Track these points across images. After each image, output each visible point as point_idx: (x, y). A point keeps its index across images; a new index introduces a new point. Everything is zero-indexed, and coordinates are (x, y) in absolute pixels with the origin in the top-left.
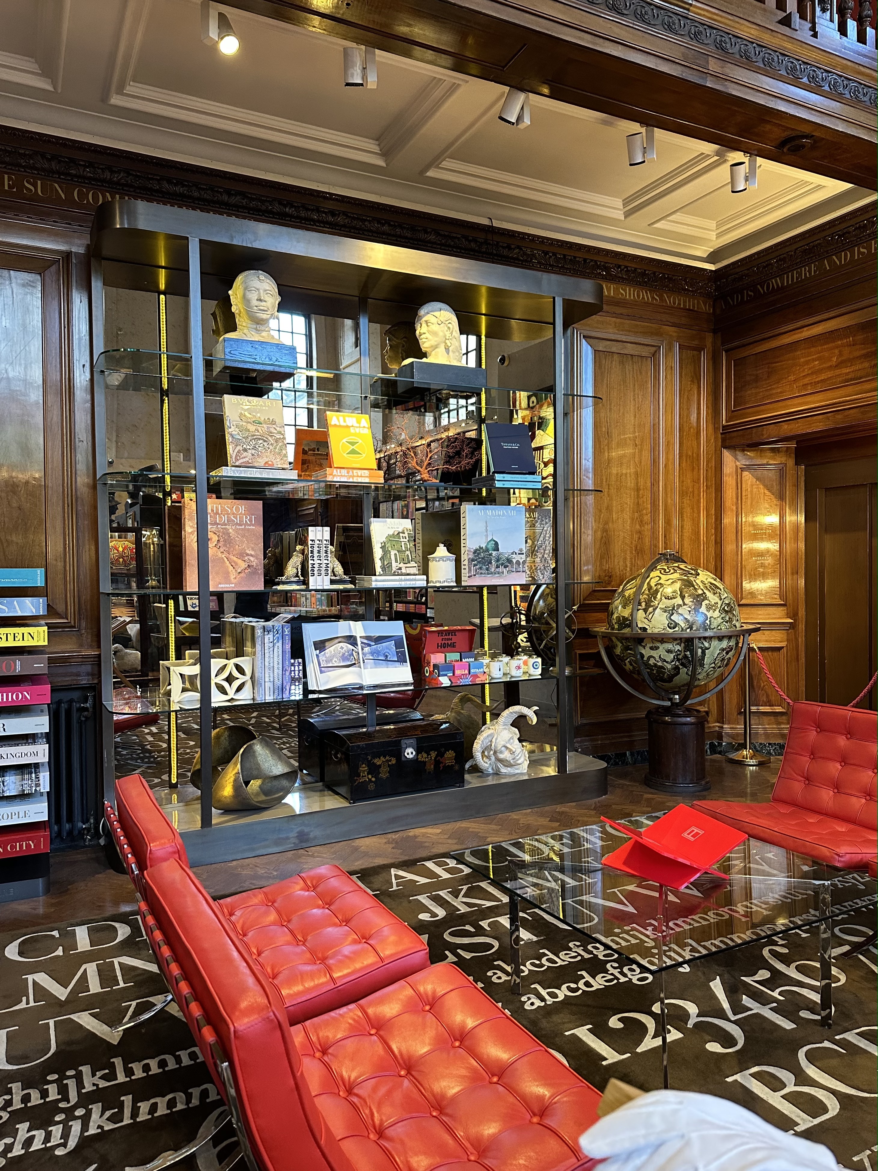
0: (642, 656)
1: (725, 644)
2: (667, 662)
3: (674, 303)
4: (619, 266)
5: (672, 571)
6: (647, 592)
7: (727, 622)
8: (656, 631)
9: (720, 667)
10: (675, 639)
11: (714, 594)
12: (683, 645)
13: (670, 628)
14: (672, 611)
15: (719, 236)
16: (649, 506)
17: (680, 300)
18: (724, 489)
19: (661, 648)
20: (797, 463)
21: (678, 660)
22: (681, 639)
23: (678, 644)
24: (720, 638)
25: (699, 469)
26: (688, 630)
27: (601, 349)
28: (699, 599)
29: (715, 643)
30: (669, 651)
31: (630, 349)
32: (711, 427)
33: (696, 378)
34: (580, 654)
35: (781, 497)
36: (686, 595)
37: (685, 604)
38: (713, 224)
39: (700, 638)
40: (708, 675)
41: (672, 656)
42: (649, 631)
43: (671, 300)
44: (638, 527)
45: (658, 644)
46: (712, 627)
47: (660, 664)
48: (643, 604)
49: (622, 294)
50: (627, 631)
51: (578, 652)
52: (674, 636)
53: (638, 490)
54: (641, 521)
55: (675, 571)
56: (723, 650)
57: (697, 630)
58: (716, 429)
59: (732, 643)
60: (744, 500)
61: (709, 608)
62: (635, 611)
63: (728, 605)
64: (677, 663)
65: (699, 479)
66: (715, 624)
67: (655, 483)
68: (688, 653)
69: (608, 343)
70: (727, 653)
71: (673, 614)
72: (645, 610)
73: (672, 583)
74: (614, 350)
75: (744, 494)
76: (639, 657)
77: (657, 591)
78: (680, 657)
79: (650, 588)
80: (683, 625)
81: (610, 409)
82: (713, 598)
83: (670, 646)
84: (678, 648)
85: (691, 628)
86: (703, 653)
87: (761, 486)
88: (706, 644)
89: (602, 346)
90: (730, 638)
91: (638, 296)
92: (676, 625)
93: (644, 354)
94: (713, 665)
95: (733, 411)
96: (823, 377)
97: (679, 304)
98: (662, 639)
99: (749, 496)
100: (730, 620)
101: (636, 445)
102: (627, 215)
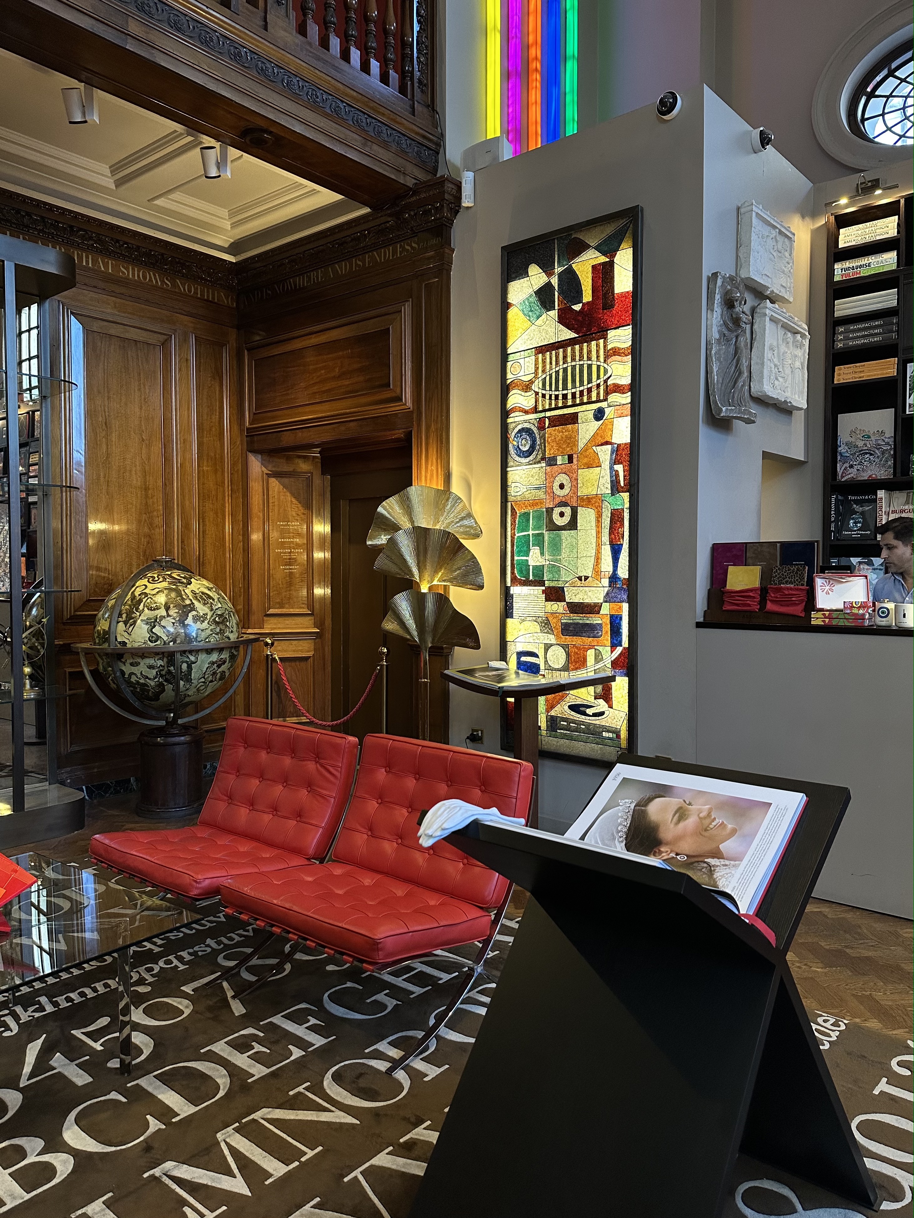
0: (123, 673)
1: (214, 657)
2: (150, 679)
3: (190, 291)
4: (118, 241)
5: (161, 579)
6: (129, 602)
7: (217, 634)
8: (136, 645)
9: (211, 681)
10: (157, 654)
11: (204, 604)
12: (165, 660)
13: (151, 642)
14: (153, 623)
15: (234, 225)
16: (161, 507)
17: (196, 289)
18: (250, 494)
19: (142, 664)
20: (323, 473)
21: (162, 676)
22: (163, 653)
23: (160, 659)
24: (209, 651)
25: (223, 472)
26: (171, 644)
27: (95, 329)
28: (186, 610)
29: (202, 656)
30: (151, 667)
31: (133, 334)
32: (236, 428)
33: (218, 375)
34: (69, 672)
35: (308, 506)
36: (172, 606)
37: (168, 615)
38: (224, 213)
39: (184, 652)
40: (198, 690)
41: (154, 672)
42: (129, 646)
43: (183, 287)
44: (146, 530)
45: (139, 660)
46: (199, 639)
47: (142, 681)
48: (124, 616)
49: (123, 272)
50: (106, 645)
51: (68, 670)
52: (157, 651)
53: (146, 489)
54: (151, 524)
55: (164, 580)
56: (213, 663)
57: (182, 643)
58: (241, 431)
59: (225, 655)
60: (271, 507)
61: (196, 619)
62: (114, 623)
63: (220, 616)
64: (161, 680)
65: (223, 482)
66: (203, 635)
67: (167, 483)
68: (172, 668)
69: (106, 323)
70: (219, 666)
71: (154, 626)
72: (126, 623)
73: (158, 592)
74: (112, 332)
75: (271, 501)
76: (118, 674)
77: (140, 601)
78: (163, 673)
79: (133, 597)
80: (165, 638)
81: (109, 398)
82: (201, 609)
83: (151, 661)
84: (160, 663)
85: (174, 641)
86: (190, 667)
87: (288, 494)
88: (192, 658)
89: (96, 326)
90: (221, 650)
91: (145, 277)
92: (158, 638)
93: (150, 341)
94: (203, 680)
95: (255, 414)
96: (328, 386)
97: (196, 293)
98: (142, 653)
99: (276, 503)
100: (222, 632)
101: (143, 440)
102: (119, 183)
